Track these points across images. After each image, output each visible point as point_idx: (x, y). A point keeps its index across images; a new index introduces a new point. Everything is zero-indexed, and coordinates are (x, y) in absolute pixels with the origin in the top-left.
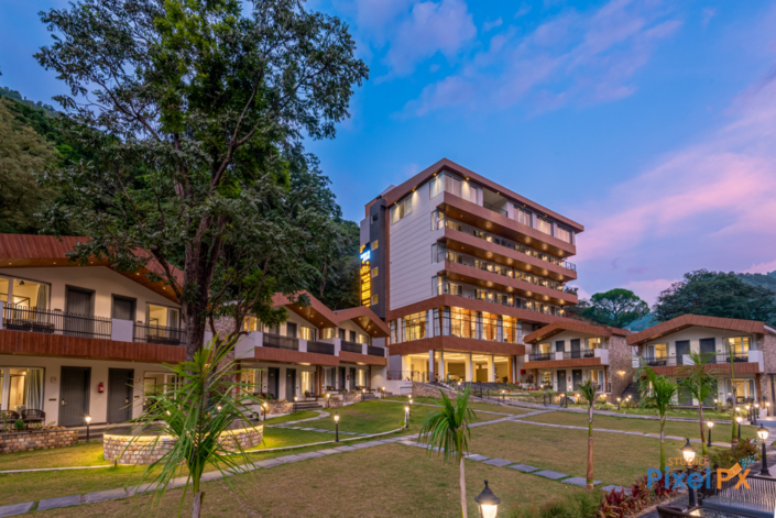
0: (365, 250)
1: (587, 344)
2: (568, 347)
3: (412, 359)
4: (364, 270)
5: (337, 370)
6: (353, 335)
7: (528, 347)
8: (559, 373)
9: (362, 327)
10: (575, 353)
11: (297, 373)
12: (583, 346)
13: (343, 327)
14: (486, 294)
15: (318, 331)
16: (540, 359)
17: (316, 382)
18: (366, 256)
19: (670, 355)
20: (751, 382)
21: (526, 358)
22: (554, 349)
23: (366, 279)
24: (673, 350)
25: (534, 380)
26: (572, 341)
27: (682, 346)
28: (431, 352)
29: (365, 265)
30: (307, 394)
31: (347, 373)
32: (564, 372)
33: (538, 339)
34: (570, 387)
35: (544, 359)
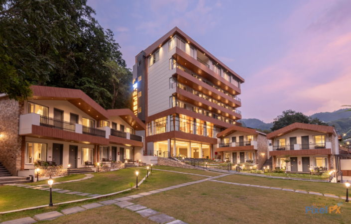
0: (135, 82)
1: (247, 138)
2: (238, 140)
3: (160, 145)
4: (135, 93)
5: (111, 148)
6: (122, 127)
7: (219, 140)
8: (233, 153)
9: (128, 123)
10: (241, 143)
11: (79, 149)
12: (245, 140)
13: (115, 122)
14: (198, 110)
15: (96, 122)
16: (224, 146)
17: (94, 155)
18: (135, 86)
19: (287, 144)
20: (326, 159)
21: (218, 146)
22: (231, 141)
23: (136, 99)
24: (288, 142)
25: (222, 158)
26: (240, 137)
27: (293, 140)
28: (169, 140)
29: (135, 91)
30: (87, 163)
31: (118, 150)
32: (236, 153)
33: (224, 136)
34: (239, 161)
35: (226, 146)
